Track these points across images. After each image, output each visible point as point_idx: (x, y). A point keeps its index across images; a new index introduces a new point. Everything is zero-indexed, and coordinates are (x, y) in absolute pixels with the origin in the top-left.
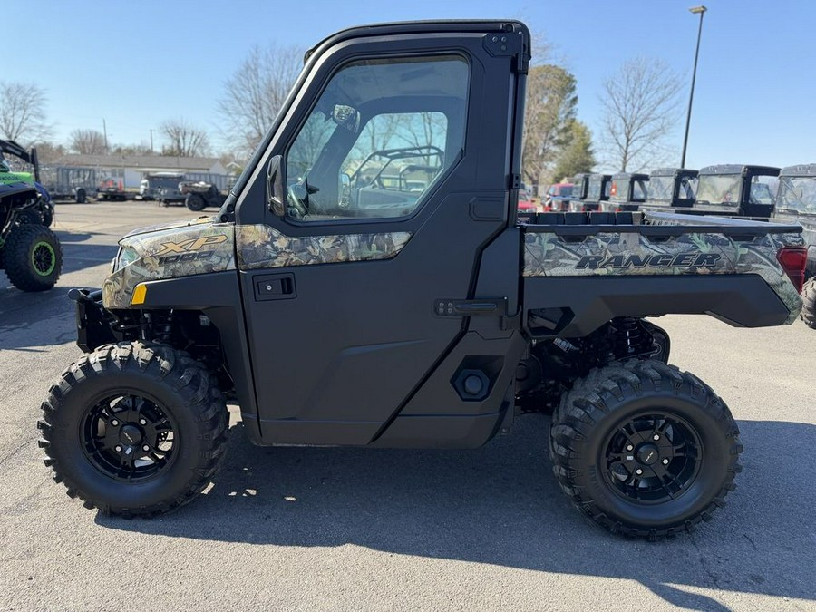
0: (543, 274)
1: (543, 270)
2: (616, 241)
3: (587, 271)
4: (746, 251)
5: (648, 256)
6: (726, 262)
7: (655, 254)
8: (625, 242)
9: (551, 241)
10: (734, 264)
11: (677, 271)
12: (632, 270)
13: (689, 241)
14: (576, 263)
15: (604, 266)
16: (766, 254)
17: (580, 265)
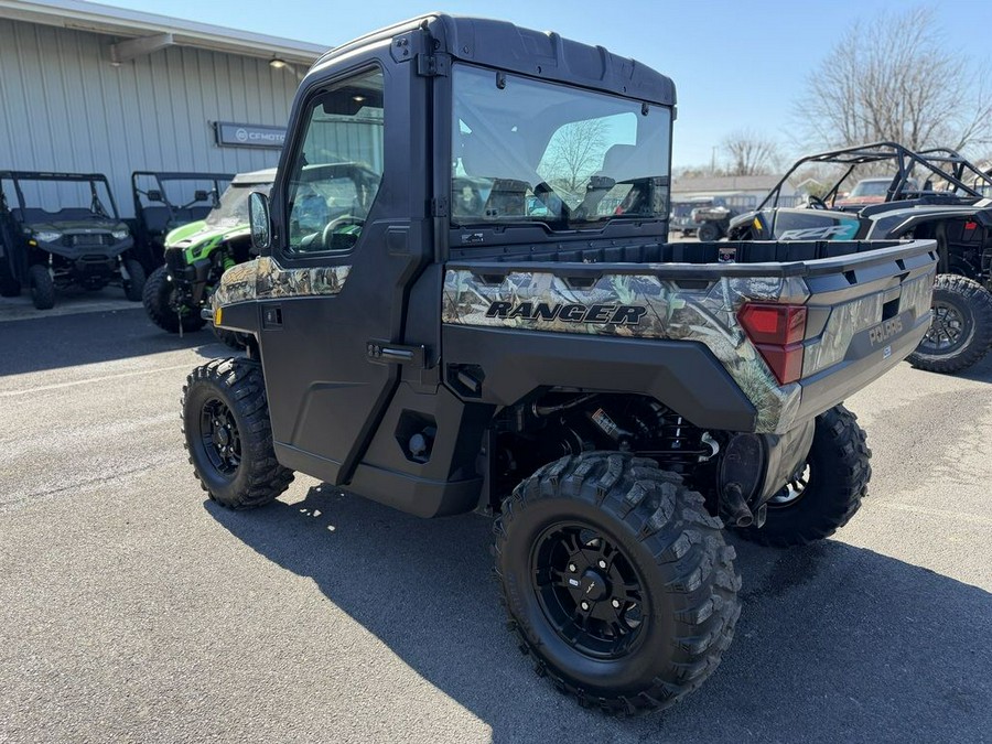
0: (457, 320)
1: (457, 317)
2: (527, 284)
3: (496, 321)
4: (682, 304)
5: (558, 305)
6: (653, 320)
7: (566, 303)
8: (535, 286)
9: (466, 281)
10: (662, 323)
11: (591, 329)
12: (541, 323)
13: (608, 287)
14: (486, 309)
15: (513, 316)
16: (712, 311)
17: (491, 313)
